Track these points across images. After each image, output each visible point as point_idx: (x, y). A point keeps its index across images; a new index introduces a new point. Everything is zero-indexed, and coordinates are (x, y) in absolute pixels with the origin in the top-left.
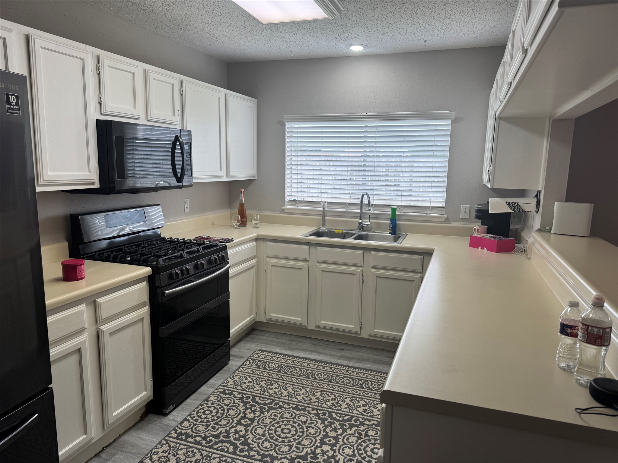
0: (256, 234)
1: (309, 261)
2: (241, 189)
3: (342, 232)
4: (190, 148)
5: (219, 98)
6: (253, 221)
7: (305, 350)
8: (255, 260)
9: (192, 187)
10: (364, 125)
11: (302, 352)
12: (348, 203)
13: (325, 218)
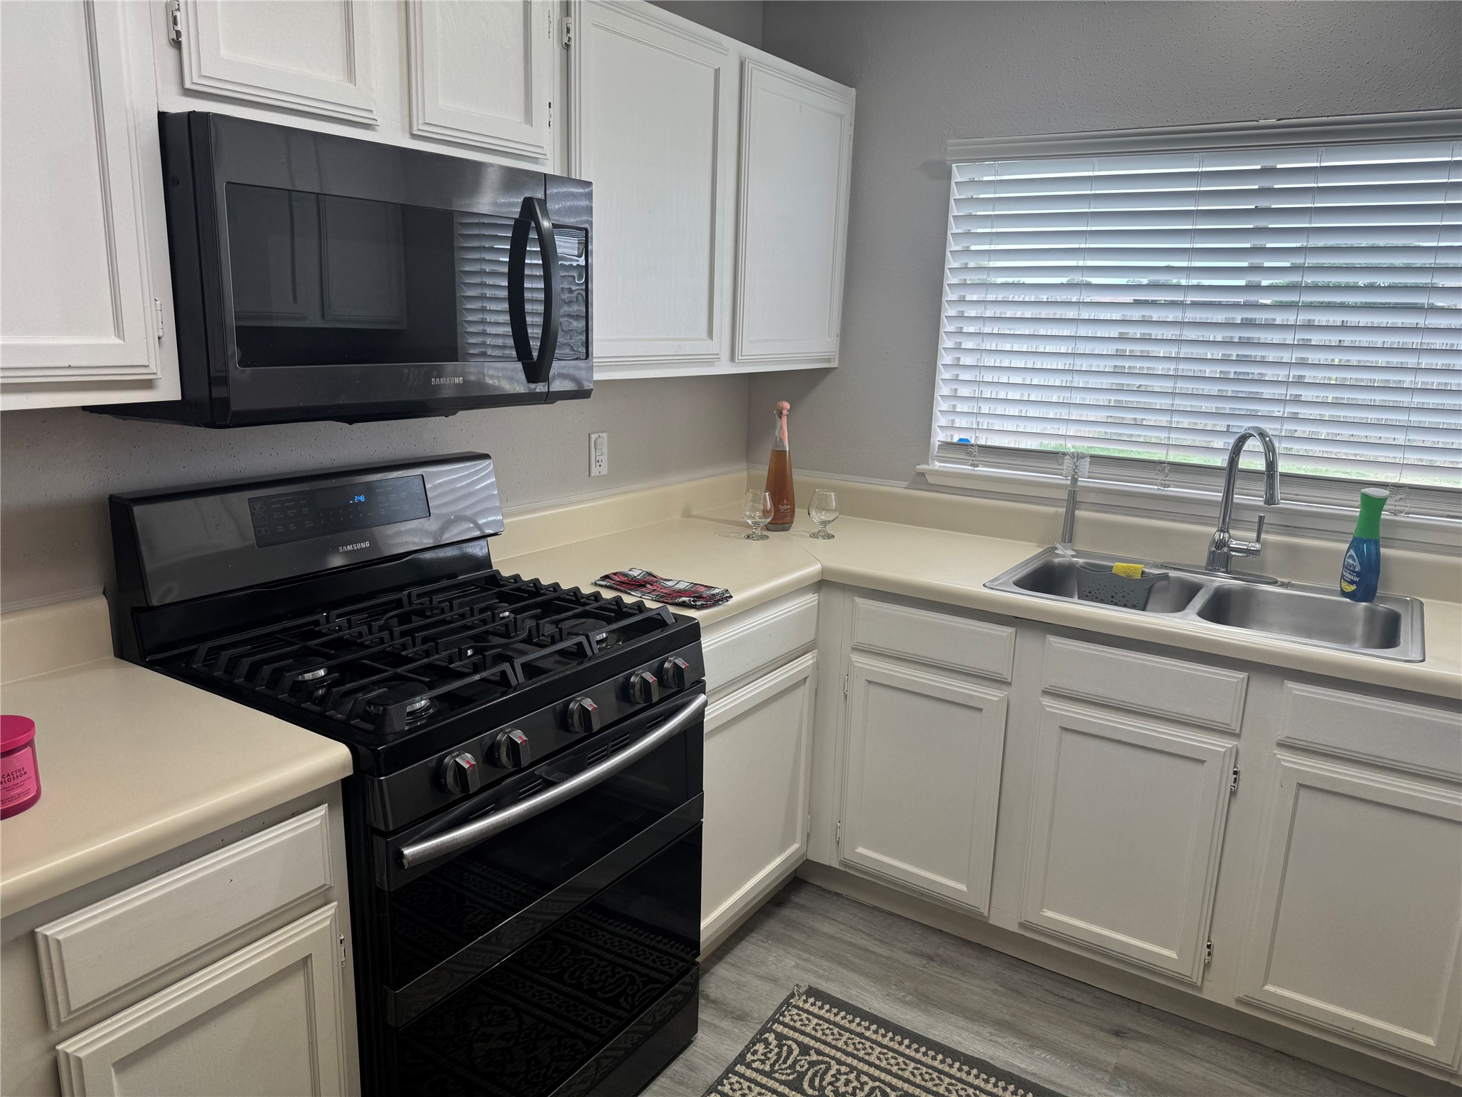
0: (817, 567)
1: (1009, 684)
2: (780, 403)
3: (1143, 573)
4: (586, 249)
5: (717, 72)
6: (813, 513)
7: (974, 1016)
8: (809, 656)
9: (588, 396)
10: (1259, 167)
11: (962, 1023)
12: (1170, 463)
13: (1077, 512)
